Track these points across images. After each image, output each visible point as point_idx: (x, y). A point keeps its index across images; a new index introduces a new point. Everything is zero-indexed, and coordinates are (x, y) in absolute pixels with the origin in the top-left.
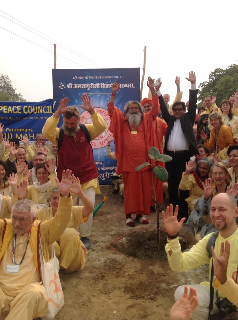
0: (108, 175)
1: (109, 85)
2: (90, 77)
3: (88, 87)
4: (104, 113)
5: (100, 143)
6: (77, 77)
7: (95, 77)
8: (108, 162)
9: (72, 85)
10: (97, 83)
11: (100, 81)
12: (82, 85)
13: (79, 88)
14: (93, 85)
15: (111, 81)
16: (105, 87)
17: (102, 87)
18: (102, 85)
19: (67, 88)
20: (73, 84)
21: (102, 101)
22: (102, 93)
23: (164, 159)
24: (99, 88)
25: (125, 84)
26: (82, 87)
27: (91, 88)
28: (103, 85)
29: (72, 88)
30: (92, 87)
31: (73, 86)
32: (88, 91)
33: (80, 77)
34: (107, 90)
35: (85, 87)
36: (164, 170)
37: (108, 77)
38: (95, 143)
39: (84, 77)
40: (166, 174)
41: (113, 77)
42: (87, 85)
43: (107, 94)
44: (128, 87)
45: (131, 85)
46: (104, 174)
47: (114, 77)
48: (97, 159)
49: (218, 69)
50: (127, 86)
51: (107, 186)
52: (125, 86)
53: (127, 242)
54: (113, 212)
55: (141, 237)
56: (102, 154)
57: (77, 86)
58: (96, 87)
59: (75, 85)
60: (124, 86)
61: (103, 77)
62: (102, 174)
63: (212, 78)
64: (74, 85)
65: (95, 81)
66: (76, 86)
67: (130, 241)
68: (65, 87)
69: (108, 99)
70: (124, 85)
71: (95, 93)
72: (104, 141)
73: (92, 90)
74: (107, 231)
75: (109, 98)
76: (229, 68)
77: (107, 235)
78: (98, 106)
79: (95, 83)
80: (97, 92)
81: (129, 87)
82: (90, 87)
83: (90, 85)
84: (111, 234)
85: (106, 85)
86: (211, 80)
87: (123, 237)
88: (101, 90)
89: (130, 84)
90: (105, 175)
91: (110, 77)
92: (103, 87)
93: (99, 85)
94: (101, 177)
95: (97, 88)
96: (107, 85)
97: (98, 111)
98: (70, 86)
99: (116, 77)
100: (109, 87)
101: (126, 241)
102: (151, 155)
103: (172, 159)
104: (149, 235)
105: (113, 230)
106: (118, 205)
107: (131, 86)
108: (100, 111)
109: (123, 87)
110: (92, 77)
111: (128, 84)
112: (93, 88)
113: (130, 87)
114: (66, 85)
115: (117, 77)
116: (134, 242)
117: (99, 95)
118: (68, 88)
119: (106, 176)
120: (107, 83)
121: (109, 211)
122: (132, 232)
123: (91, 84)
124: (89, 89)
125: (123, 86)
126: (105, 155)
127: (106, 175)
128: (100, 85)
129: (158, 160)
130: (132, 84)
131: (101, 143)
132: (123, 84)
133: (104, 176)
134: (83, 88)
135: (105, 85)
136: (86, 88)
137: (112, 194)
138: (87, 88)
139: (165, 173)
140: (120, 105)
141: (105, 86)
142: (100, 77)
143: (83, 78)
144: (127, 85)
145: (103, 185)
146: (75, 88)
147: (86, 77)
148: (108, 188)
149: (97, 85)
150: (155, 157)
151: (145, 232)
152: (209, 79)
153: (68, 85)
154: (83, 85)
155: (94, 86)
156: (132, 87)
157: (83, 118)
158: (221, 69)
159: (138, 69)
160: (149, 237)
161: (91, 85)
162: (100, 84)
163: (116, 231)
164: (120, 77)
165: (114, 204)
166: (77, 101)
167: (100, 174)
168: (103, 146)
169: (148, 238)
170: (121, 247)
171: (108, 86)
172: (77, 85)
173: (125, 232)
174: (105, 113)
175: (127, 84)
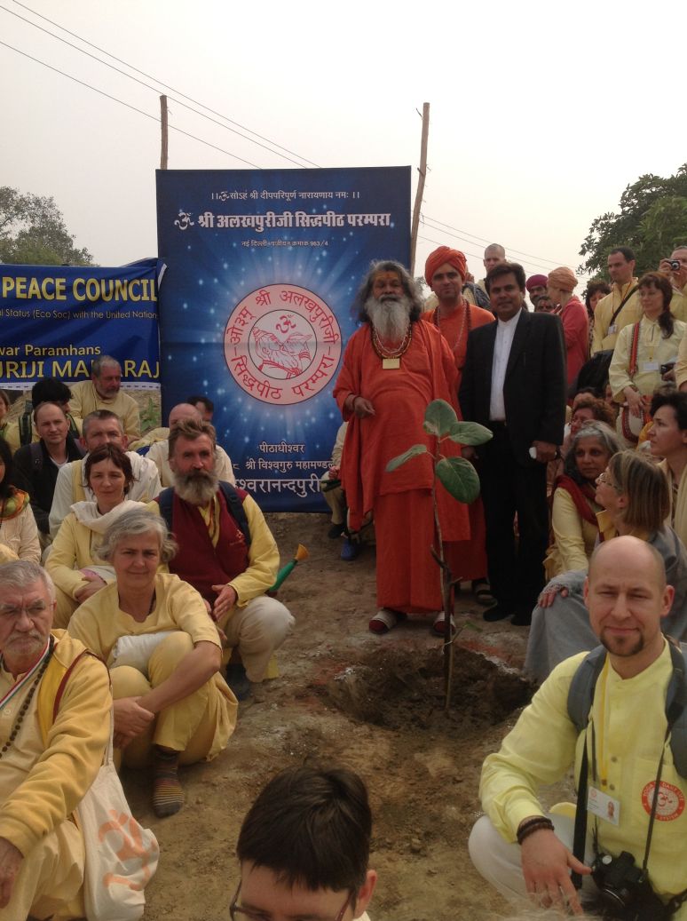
0: (315, 483)
1: (319, 217)
2: (265, 194)
3: (258, 223)
4: (306, 302)
5: (293, 388)
6: (228, 194)
7: (278, 195)
8: (318, 446)
9: (212, 217)
10: (285, 213)
11: (296, 206)
12: (241, 219)
13: (232, 226)
14: (274, 216)
15: (325, 207)
16: (308, 225)
17: (300, 224)
18: (300, 218)
19: (197, 225)
20: (215, 214)
21: (300, 267)
22: (300, 243)
23: (467, 436)
24: (291, 225)
25: (367, 216)
26: (241, 224)
27: (269, 225)
28: (303, 219)
29: (212, 226)
30: (271, 222)
31: (216, 221)
32: (259, 237)
33: (234, 195)
34: (314, 232)
35: (249, 224)
36: (469, 469)
37: (317, 195)
38: (278, 390)
39: (248, 195)
40: (472, 481)
41: (331, 195)
42: (257, 217)
43: (313, 243)
44: (376, 224)
45: (385, 219)
46: (304, 481)
47: (334, 194)
48: (286, 436)
49: (646, 178)
50: (372, 222)
51: (313, 514)
52: (366, 222)
53: (357, 681)
54: (326, 593)
55: (400, 665)
56: (299, 423)
57: (227, 221)
58: (282, 225)
59: (222, 217)
60: (363, 221)
61: (303, 195)
62: (298, 481)
63: (629, 205)
64: (219, 217)
65: (278, 207)
66: (224, 221)
67: (366, 676)
68: (192, 224)
69: (318, 259)
70: (364, 217)
71: (279, 242)
72: (306, 382)
73: (272, 232)
74: (303, 648)
75: (321, 256)
76: (681, 173)
77: (301, 658)
78: (287, 279)
79: (279, 212)
80: (286, 238)
81: (379, 222)
82: (265, 224)
83: (265, 219)
84: (314, 656)
85: (311, 218)
86: (627, 208)
87: (347, 666)
88: (296, 232)
89: (382, 216)
90: (307, 483)
91: (324, 195)
92: (303, 225)
93: (291, 216)
94: (297, 488)
95: (286, 225)
96: (314, 218)
97: (289, 295)
98: (207, 220)
99: (339, 194)
100: (320, 225)
101: (355, 677)
102: (432, 422)
103: (492, 436)
104: (424, 661)
105: (320, 644)
106: (340, 571)
107: (385, 221)
108: (294, 295)
109: (361, 224)
110: (272, 195)
111: (376, 216)
112: (274, 225)
113: (382, 224)
114: (194, 218)
115: (344, 194)
116: (379, 681)
117: (290, 248)
118: (202, 225)
119: (311, 486)
120: (314, 211)
121: (314, 587)
122: (374, 651)
123: (268, 213)
124: (262, 229)
125: (359, 221)
126: (307, 424)
127: (310, 482)
128: (294, 219)
129: (450, 437)
130: (388, 215)
131: (297, 390)
132: (361, 216)
133: (303, 487)
134: (244, 225)
135: (308, 217)
136: (253, 226)
137: (326, 539)
138: (257, 226)
139: (471, 477)
140: (353, 278)
141: (307, 221)
142: (294, 194)
143: (244, 196)
144: (371, 219)
145: (303, 514)
146: (222, 226)
147: (254, 195)
148: (317, 521)
149: (286, 219)
150: (441, 428)
151: (411, 650)
152: (623, 206)
153: (201, 218)
154: (244, 217)
155: (277, 220)
156: (388, 224)
157: (245, 316)
158: (656, 178)
159: (407, 170)
160: (423, 665)
161: (269, 219)
162: (293, 214)
163: (328, 646)
164: (351, 195)
165: (330, 569)
166: (226, 266)
167: (294, 480)
168: (300, 398)
169: (422, 670)
170: (340, 695)
171: (316, 219)
172: (227, 217)
173: (354, 650)
174: (309, 300)
175: (371, 215)
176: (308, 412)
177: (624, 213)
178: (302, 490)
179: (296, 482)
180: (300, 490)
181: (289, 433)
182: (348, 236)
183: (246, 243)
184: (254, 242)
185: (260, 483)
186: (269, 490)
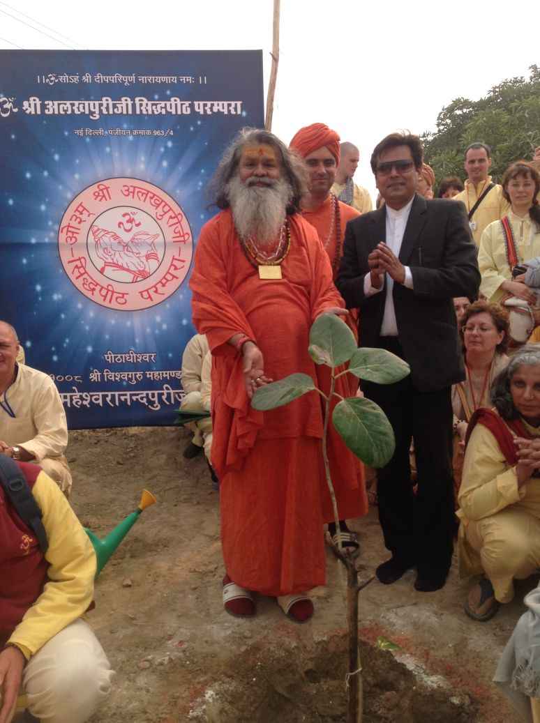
0: (169, 394)
1: (163, 104)
2: (100, 78)
3: (92, 109)
4: (151, 198)
5: (141, 293)
6: (56, 78)
7: (115, 78)
8: (170, 355)
9: (38, 103)
10: (123, 99)
11: (135, 91)
12: (73, 105)
13: (62, 112)
14: (111, 103)
15: (168, 92)
16: (150, 112)
17: (141, 111)
18: (141, 105)
19: (22, 111)
20: (43, 99)
21: (143, 159)
22: (142, 132)
23: (376, 370)
24: (130, 112)
25: (215, 103)
26: (73, 110)
27: (105, 112)
28: (144, 105)
29: (39, 112)
30: (107, 108)
31: (44, 107)
32: (94, 125)
33: (64, 78)
34: (158, 121)
35: (82, 110)
36: (377, 416)
37: (160, 79)
38: (123, 294)
39: (80, 78)
40: (385, 434)
41: (174, 79)
42: (92, 103)
43: (157, 133)
44: (226, 113)
45: (234, 107)
46: (156, 392)
47: (178, 79)
48: (134, 345)
49: (459, 100)
50: (221, 110)
51: (167, 428)
52: (215, 110)
53: (222, 711)
54: (180, 542)
55: (279, 671)
56: (148, 330)
57: (56, 107)
58: (120, 112)
59: (50, 103)
60: (211, 109)
61: (143, 79)
62: (150, 392)
63: (443, 125)
64: (46, 102)
65: (116, 92)
66: (53, 107)
67: (234, 699)
68: (15, 110)
69: (162, 150)
70: (212, 105)
71: (118, 131)
72: (155, 286)
73: (109, 120)
74: (147, 645)
75: (166, 147)
76: (489, 95)
77: (143, 669)
78: (128, 172)
79: (116, 98)
80: (125, 126)
81: (229, 111)
82: (101, 111)
83: (101, 105)
84: (161, 664)
85: (153, 105)
86: (442, 127)
87: (206, 685)
88: (137, 120)
89: (233, 103)
90: (160, 395)
91: (166, 79)
92: (145, 112)
93: (130, 103)
94: (149, 401)
95: (125, 112)
96: (156, 105)
97: (131, 189)
98: (33, 106)
99: (184, 79)
100: (164, 112)
101: (218, 705)
102: (321, 346)
103: (409, 371)
104: (311, 659)
105: (170, 637)
106: (198, 503)
107: (236, 109)
108: (137, 190)
109: (209, 112)
110: (107, 79)
111: (226, 103)
112: (111, 112)
113: (233, 112)
114: (18, 104)
115: (189, 79)
116: (252, 703)
117: (131, 138)
118: (28, 112)
119: (164, 397)
120: (156, 97)
121: (166, 533)
122: (243, 649)
123: (104, 99)
124: (98, 117)
125: (207, 108)
126: (157, 332)
127: (163, 394)
128: (134, 106)
129: (350, 370)
130: (239, 103)
131: (145, 294)
132: (209, 103)
133: (156, 399)
134: (77, 112)
135: (150, 103)
136: (87, 112)
137: (181, 459)
138: (92, 113)
139: (382, 428)
140: (203, 171)
141: (149, 108)
142: (133, 78)
143: (76, 79)
144: (220, 106)
145: (156, 427)
146: (51, 112)
147: (87, 78)
148: (172, 435)
149: (124, 105)
150: (335, 355)
151: (294, 645)
152: (438, 125)
153: (26, 104)
154: (76, 103)
155: (115, 106)
156: (239, 112)
157: (81, 213)
158: (466, 101)
159: (258, 55)
160: (310, 665)
161: (105, 105)
162: (133, 100)
163: (181, 643)
164: (197, 80)
165: (186, 501)
166: (57, 157)
167: (145, 392)
168: (148, 303)
171: (159, 106)
172: (56, 103)
173: (216, 648)
174: (154, 195)
175: (221, 103)
176: (158, 319)
177: (439, 131)
178: (154, 402)
179: (147, 394)
180: (152, 403)
181: (137, 341)
182: (195, 125)
183: (80, 132)
184: (89, 131)
185: (107, 396)
186: (117, 404)
